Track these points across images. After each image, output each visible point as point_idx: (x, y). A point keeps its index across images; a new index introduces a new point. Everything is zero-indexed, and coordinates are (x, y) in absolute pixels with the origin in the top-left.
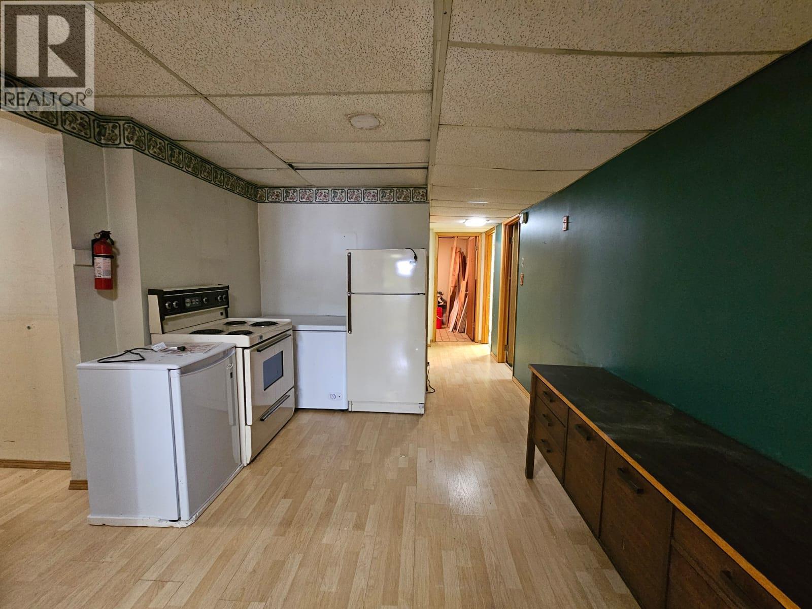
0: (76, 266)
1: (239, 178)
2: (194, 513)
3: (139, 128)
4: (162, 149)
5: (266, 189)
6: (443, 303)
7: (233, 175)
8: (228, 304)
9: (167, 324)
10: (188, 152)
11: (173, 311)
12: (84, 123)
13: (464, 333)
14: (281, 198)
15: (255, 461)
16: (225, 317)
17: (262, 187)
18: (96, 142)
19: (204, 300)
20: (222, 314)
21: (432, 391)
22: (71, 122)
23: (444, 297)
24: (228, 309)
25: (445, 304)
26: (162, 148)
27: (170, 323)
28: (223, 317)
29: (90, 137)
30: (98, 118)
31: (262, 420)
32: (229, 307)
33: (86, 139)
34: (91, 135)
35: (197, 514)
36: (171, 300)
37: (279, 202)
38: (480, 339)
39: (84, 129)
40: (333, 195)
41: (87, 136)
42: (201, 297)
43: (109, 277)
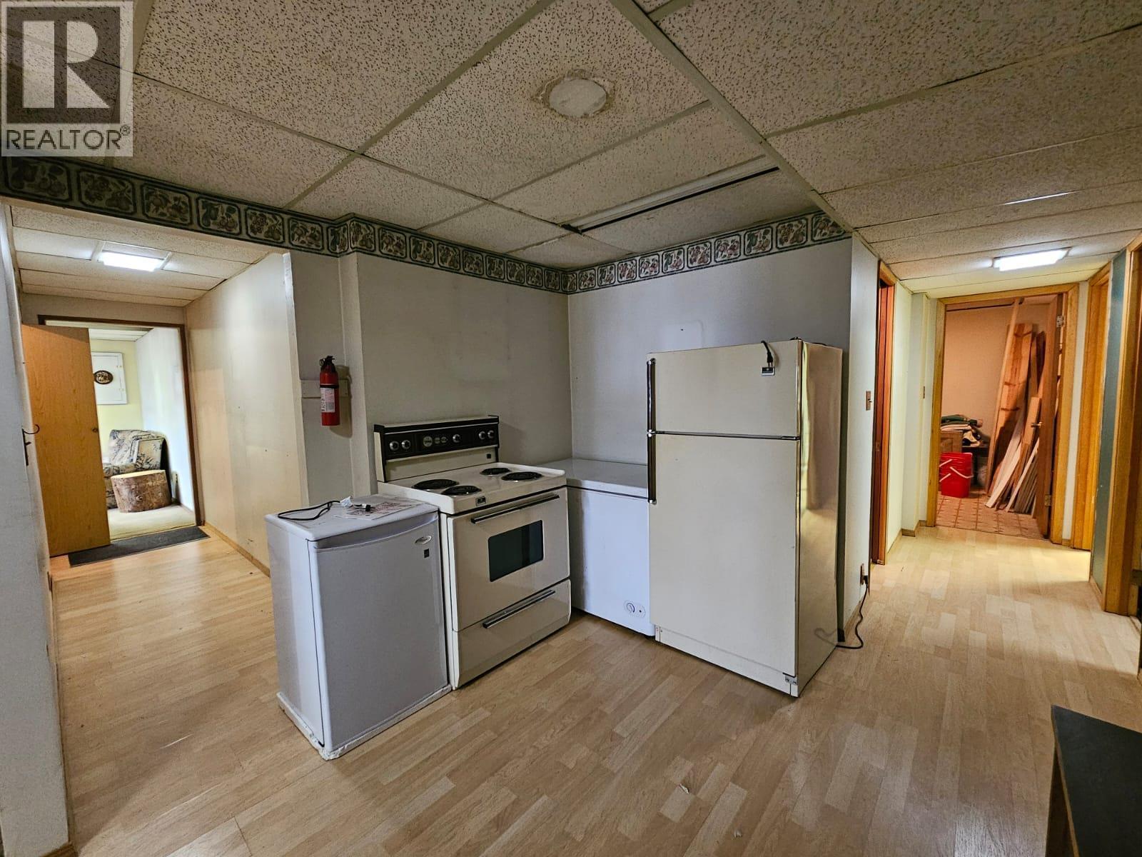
0: (303, 398)
1: (532, 264)
2: (341, 744)
3: (366, 224)
4: (400, 245)
5: (578, 272)
6: (978, 444)
7: (520, 261)
8: (498, 443)
9: (394, 470)
10: (441, 241)
11: (400, 453)
12: (316, 233)
13: (1029, 513)
14: (596, 282)
15: (472, 685)
16: (494, 460)
17: (573, 270)
18: (330, 254)
19: (454, 438)
20: (489, 456)
21: (856, 643)
22: (300, 236)
23: (984, 430)
24: (499, 449)
25: (985, 446)
26: (401, 243)
27: (399, 469)
28: (490, 460)
29: (323, 248)
30: (332, 224)
31: (485, 626)
32: (499, 447)
33: (318, 252)
34: (323, 246)
35: (346, 746)
36: (399, 438)
37: (592, 289)
38: (1067, 533)
39: (315, 240)
40: (664, 262)
41: (319, 248)
42: (449, 433)
43: (333, 411)
